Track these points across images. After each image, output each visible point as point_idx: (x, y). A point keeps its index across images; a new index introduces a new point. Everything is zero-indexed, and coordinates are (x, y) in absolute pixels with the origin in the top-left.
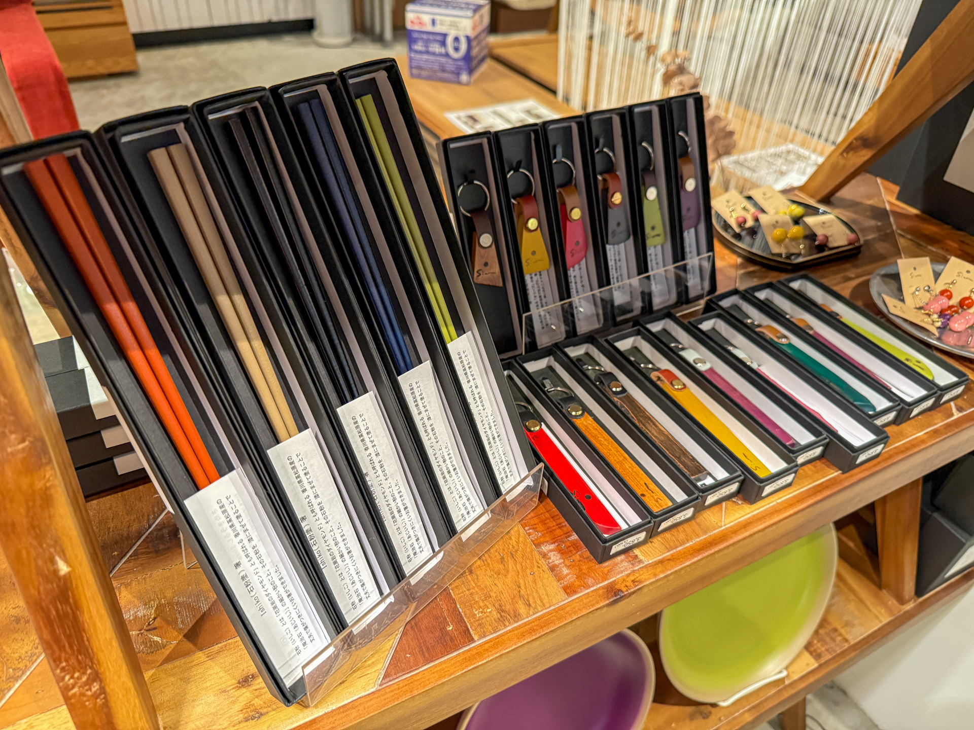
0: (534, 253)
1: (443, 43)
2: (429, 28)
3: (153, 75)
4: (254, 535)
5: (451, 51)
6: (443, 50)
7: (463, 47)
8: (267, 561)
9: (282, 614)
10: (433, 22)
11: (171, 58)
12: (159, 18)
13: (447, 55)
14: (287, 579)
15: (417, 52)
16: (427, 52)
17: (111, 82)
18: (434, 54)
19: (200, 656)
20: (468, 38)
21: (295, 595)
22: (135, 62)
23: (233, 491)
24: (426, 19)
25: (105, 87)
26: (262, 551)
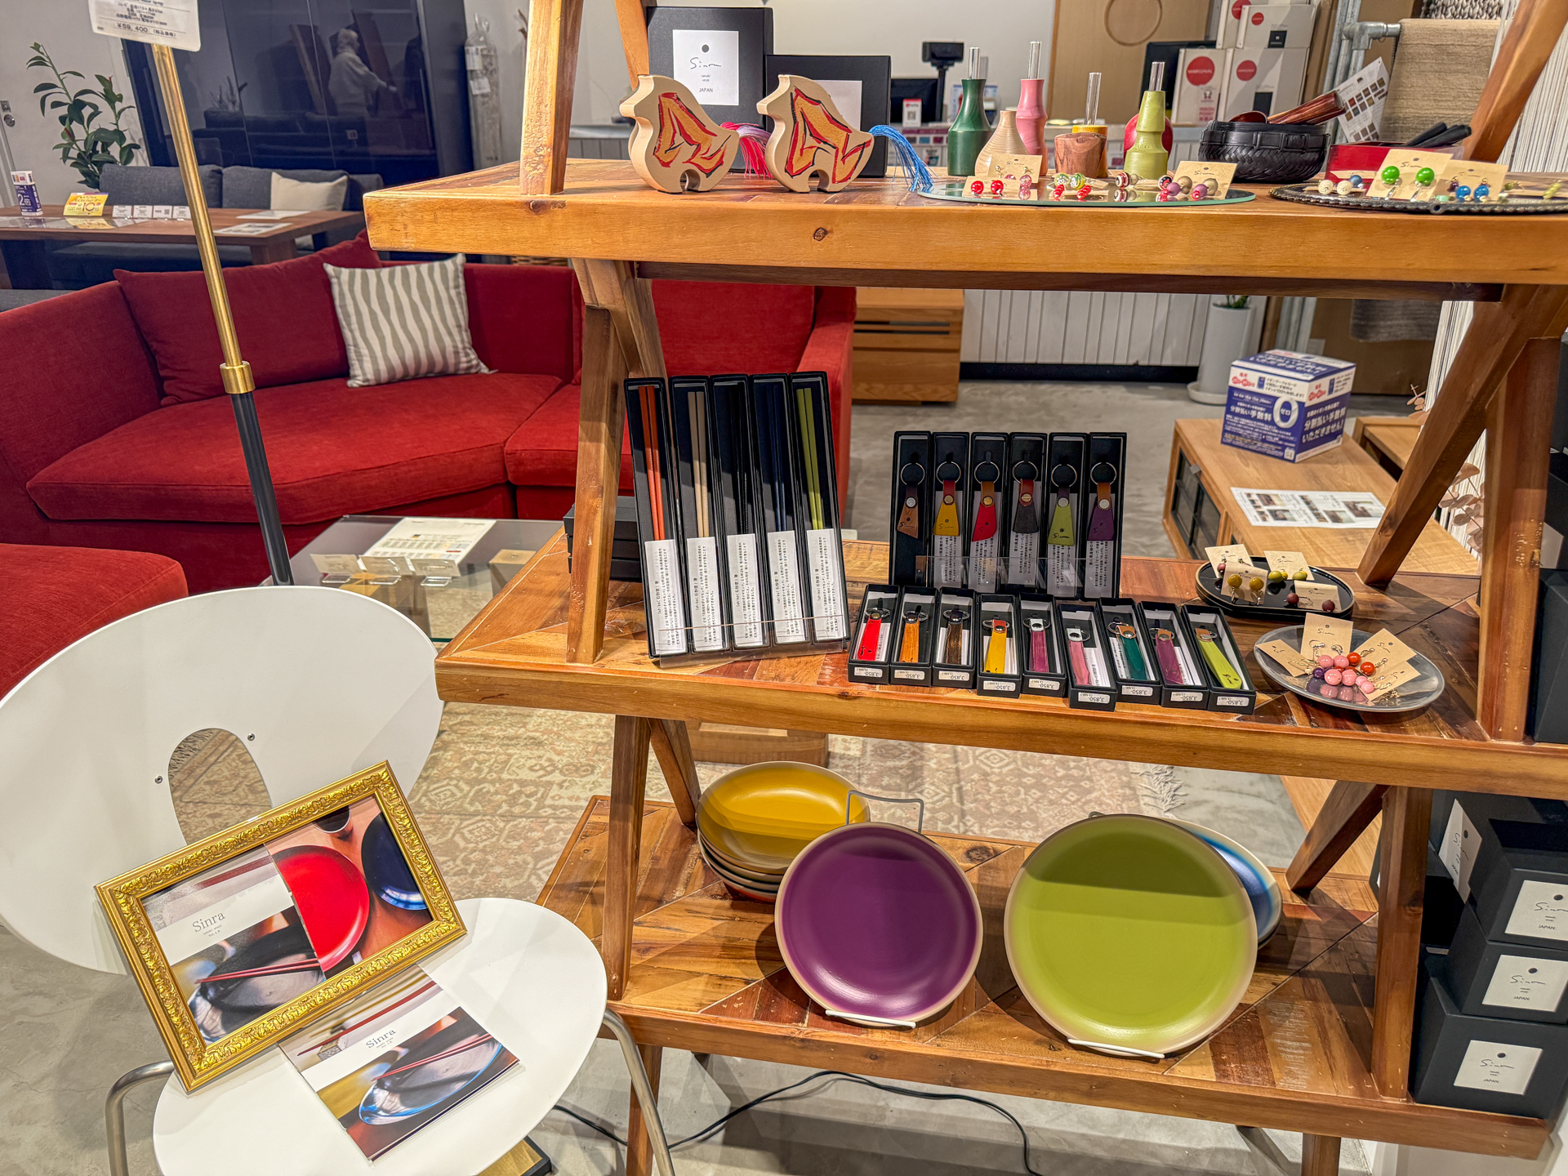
0: (947, 521)
1: (1270, 410)
2: (1255, 389)
3: (969, 410)
4: (669, 573)
5: (1277, 419)
6: (1268, 417)
7: (1294, 416)
8: (671, 589)
9: (668, 619)
10: (1261, 383)
11: (999, 394)
12: (1002, 348)
13: (1272, 423)
14: (677, 603)
15: (1235, 414)
16: (1248, 417)
17: (921, 411)
18: (1255, 419)
19: (634, 641)
20: (1301, 404)
21: (678, 614)
22: (955, 393)
23: (667, 548)
24: (1253, 378)
25: (914, 415)
26: (670, 583)
